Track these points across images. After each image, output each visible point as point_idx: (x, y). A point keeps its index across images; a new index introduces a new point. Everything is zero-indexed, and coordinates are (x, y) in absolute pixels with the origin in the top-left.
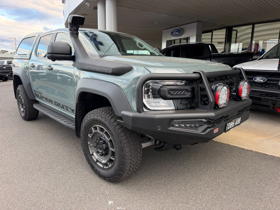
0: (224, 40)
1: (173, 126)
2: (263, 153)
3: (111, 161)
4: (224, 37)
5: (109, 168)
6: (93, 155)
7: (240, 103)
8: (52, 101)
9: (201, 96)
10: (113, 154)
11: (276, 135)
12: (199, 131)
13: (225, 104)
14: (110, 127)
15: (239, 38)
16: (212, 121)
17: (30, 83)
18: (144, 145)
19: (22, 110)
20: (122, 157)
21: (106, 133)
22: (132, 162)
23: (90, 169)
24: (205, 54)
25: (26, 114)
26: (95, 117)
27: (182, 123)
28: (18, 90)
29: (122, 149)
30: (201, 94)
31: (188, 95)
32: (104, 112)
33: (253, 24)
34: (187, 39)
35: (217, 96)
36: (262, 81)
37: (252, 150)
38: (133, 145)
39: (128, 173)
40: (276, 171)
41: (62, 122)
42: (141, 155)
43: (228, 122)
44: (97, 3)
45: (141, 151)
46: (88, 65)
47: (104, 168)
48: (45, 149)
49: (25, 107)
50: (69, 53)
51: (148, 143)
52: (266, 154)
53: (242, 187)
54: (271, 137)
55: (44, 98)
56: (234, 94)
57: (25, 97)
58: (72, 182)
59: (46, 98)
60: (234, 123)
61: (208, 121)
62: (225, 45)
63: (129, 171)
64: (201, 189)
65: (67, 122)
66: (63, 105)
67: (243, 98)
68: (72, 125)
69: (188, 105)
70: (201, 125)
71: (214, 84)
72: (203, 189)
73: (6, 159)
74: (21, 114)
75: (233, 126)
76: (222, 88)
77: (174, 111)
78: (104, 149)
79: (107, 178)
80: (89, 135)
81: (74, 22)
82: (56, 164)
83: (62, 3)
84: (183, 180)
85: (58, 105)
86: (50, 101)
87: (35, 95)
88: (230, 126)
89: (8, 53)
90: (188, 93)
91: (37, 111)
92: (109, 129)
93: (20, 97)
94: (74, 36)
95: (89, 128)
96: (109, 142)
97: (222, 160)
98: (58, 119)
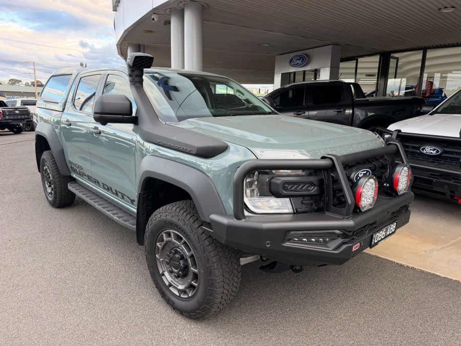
0: (376, 71)
1: (289, 240)
2: (433, 272)
3: (191, 287)
4: (377, 65)
5: (189, 298)
6: (163, 275)
7: (395, 201)
8: (98, 183)
9: (334, 191)
10: (196, 276)
11: (454, 241)
12: (331, 248)
13: (370, 205)
14: (191, 235)
15: (401, 68)
16: (351, 234)
17: (63, 150)
18: (244, 261)
19: (49, 190)
20: (210, 283)
21: (185, 243)
22: (226, 292)
23: (159, 295)
24: (344, 99)
25: (55, 198)
26: (169, 218)
27: (304, 236)
28: (43, 159)
29: (209, 272)
30: (333, 188)
31: (313, 190)
32: (182, 211)
33: (425, 50)
34: (316, 72)
35: (358, 193)
36: (434, 152)
37: (414, 267)
38: (227, 265)
39: (218, 308)
40: (451, 305)
41: (115, 217)
42: (238, 279)
43: (376, 232)
44: (170, 15)
45: (239, 273)
46: (160, 136)
47: (182, 296)
48: (87, 259)
49: (54, 187)
50: (128, 112)
51: (250, 258)
52: (436, 275)
53: (395, 331)
54: (447, 245)
55: (85, 175)
56: (386, 186)
57: (55, 171)
58: (131, 318)
59: (88, 176)
60: (385, 232)
61: (344, 233)
62: (378, 78)
63: (221, 303)
64: (331, 333)
65: (123, 217)
66: (116, 191)
67: (400, 192)
68: (131, 224)
69: (314, 205)
70: (333, 239)
71: (355, 170)
72: (334, 333)
73: (27, 275)
74: (47, 197)
75: (382, 238)
76: (367, 181)
77: (292, 215)
78: (182, 269)
79: (186, 312)
80: (158, 244)
81: (136, 65)
82: (104, 285)
83: (114, 10)
84: (303, 318)
85: (109, 189)
86: (95, 182)
87: (70, 169)
88: (378, 237)
89: (21, 83)
90: (313, 188)
91: (74, 195)
92: (189, 239)
93: (46, 169)
94: (136, 85)
95: (159, 233)
96: (190, 257)
97: (366, 284)
98: (108, 213)
